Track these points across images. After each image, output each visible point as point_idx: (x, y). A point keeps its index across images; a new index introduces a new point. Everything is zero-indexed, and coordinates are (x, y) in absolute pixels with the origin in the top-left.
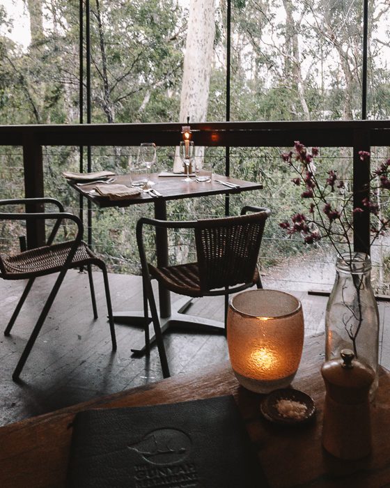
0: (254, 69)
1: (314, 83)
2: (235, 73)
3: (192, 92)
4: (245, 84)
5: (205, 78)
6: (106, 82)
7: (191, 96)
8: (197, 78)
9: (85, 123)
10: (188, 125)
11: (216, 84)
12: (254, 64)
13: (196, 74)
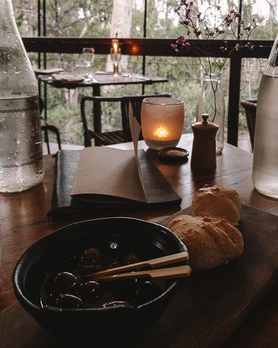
0: (165, 11)
1: (209, 24)
2: (151, 12)
3: (119, 23)
4: (159, 22)
5: (129, 13)
6: (57, 13)
7: (118, 26)
8: (123, 13)
9: (42, 36)
10: (116, 39)
11: (137, 20)
12: (165, 6)
13: (122, 10)
